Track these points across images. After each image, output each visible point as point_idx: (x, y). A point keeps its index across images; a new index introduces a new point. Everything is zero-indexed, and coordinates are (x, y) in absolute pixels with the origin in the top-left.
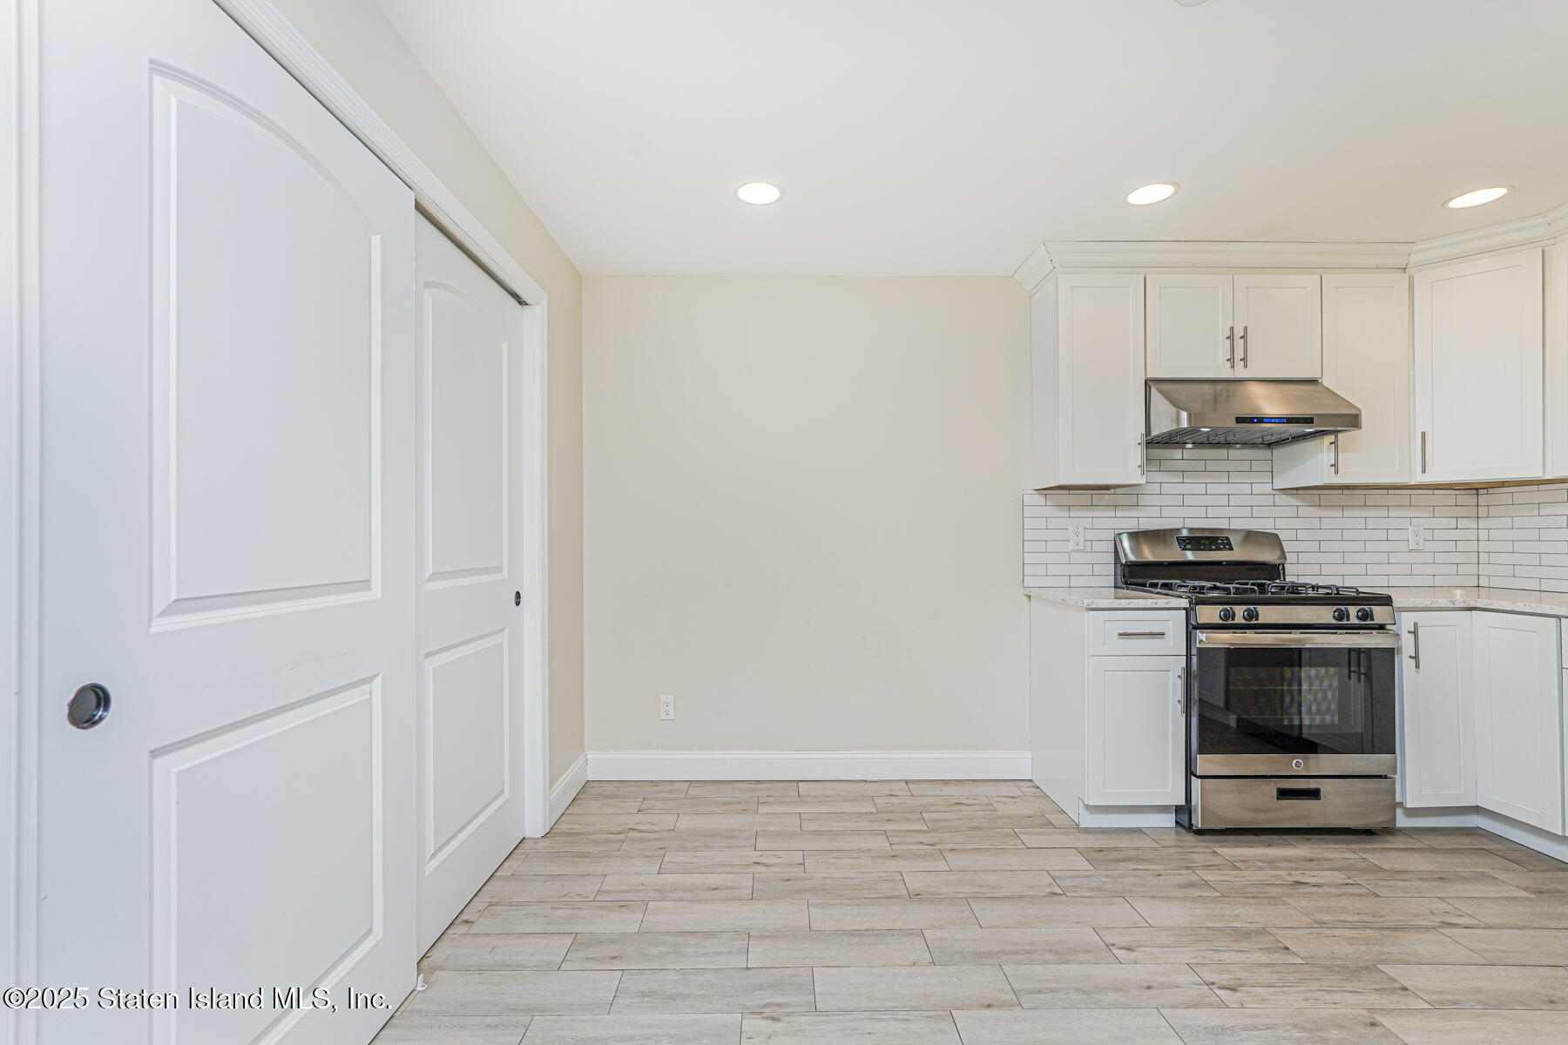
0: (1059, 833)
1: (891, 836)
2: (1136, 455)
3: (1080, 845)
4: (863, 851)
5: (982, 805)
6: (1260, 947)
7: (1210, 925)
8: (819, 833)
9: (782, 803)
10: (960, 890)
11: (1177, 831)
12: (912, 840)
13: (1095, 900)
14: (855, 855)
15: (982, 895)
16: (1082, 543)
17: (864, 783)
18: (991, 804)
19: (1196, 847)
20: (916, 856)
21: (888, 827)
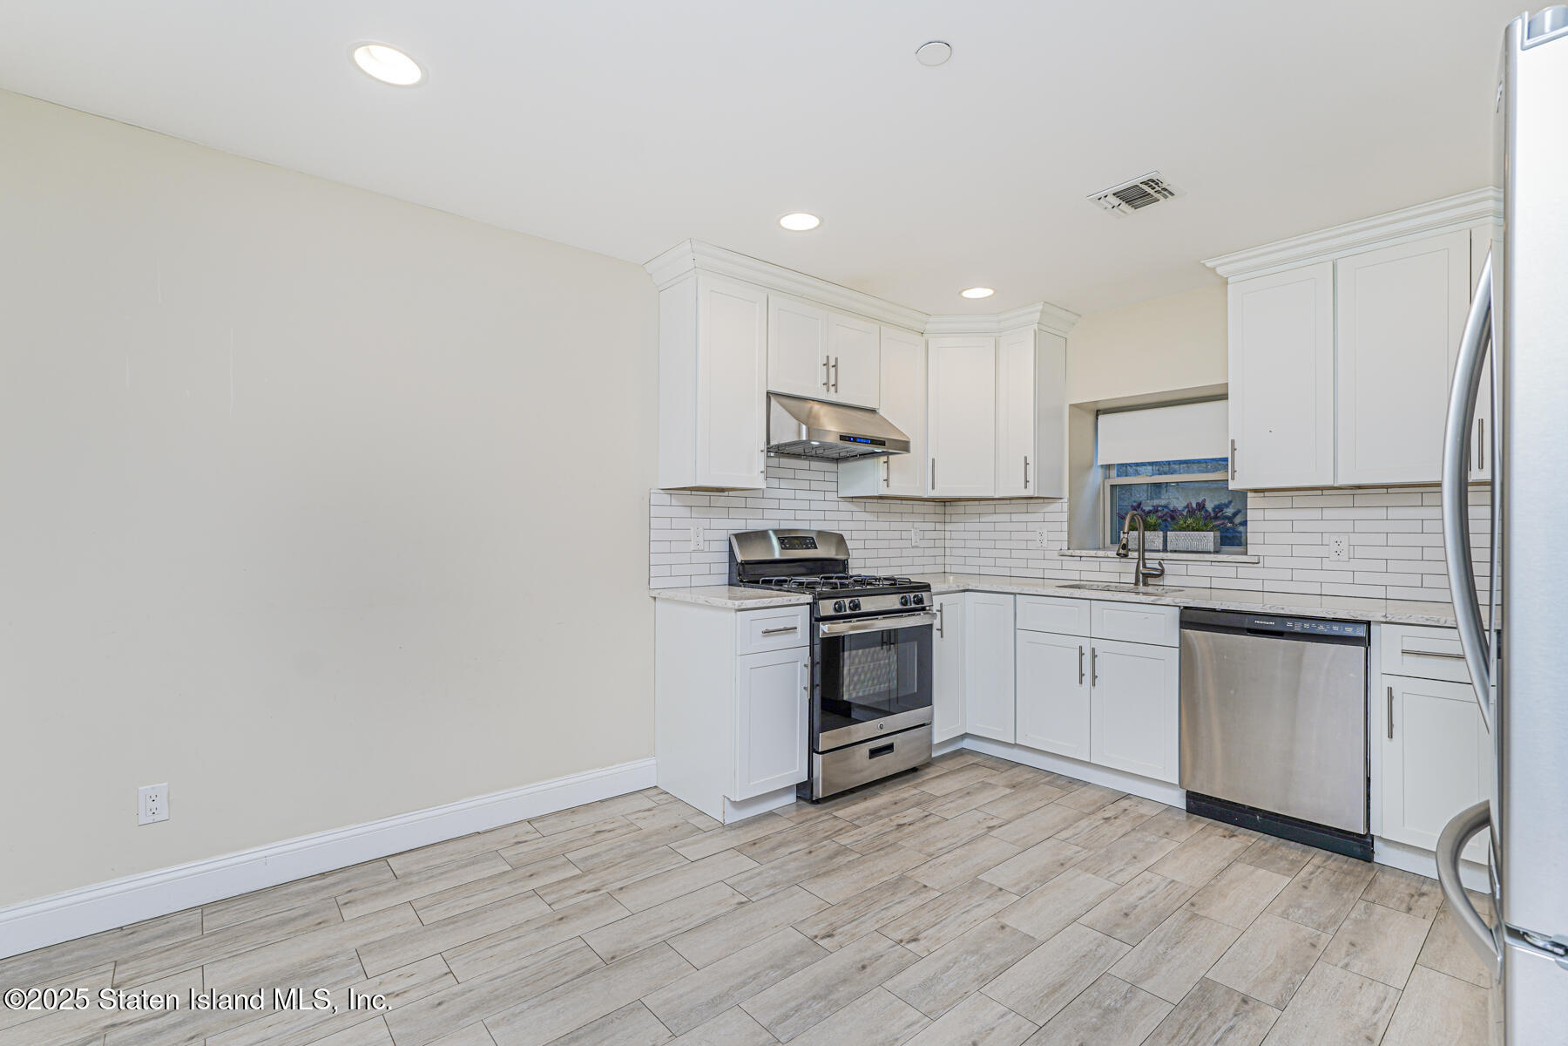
0: (711, 837)
1: (545, 894)
2: (760, 461)
3: (735, 844)
4: (520, 926)
5: (622, 827)
6: (910, 892)
7: (869, 886)
8: (452, 920)
9: (377, 894)
10: (655, 934)
11: (798, 805)
12: (572, 892)
13: (777, 896)
14: (515, 934)
15: (680, 931)
16: (701, 543)
17: (478, 837)
18: (632, 823)
19: (820, 816)
20: (586, 910)
21: (535, 883)
